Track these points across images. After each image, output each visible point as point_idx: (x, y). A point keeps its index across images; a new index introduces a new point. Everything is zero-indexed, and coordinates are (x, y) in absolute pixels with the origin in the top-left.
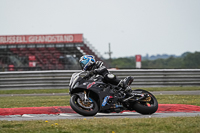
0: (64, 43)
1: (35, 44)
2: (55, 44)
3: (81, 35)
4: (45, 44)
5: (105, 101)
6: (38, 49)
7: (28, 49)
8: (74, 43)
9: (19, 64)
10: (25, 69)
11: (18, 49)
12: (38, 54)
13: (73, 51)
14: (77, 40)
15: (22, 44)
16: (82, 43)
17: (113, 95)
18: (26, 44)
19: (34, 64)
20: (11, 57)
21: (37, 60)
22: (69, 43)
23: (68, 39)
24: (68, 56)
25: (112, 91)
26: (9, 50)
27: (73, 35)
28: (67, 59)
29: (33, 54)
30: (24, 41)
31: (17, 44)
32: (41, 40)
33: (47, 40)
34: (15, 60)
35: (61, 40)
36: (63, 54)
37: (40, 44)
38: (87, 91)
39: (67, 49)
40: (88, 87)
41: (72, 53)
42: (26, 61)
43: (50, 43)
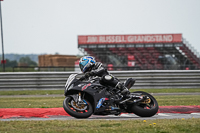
0: (164, 43)
1: (135, 44)
2: (154, 43)
3: (180, 35)
4: (144, 43)
5: (100, 103)
6: (137, 49)
7: (127, 49)
8: (173, 43)
9: (118, 63)
10: (124, 69)
11: (117, 49)
12: (137, 54)
13: (172, 50)
14: (176, 40)
15: (120, 44)
16: (182, 43)
17: (109, 97)
18: (125, 44)
19: (133, 64)
20: (110, 57)
21: (136, 59)
22: (168, 43)
23: (167, 39)
24: (167, 56)
25: (108, 93)
26: (108, 49)
27: (173, 35)
28: (166, 59)
29: (132, 54)
30: (123, 41)
31: (116, 44)
32: (140, 40)
33: (146, 40)
34: (115, 59)
35: (161, 40)
36: (162, 54)
37: (140, 43)
38: (82, 93)
39: (166, 48)
40: (83, 89)
41: (171, 53)
42: (124, 61)
43: (149, 43)
